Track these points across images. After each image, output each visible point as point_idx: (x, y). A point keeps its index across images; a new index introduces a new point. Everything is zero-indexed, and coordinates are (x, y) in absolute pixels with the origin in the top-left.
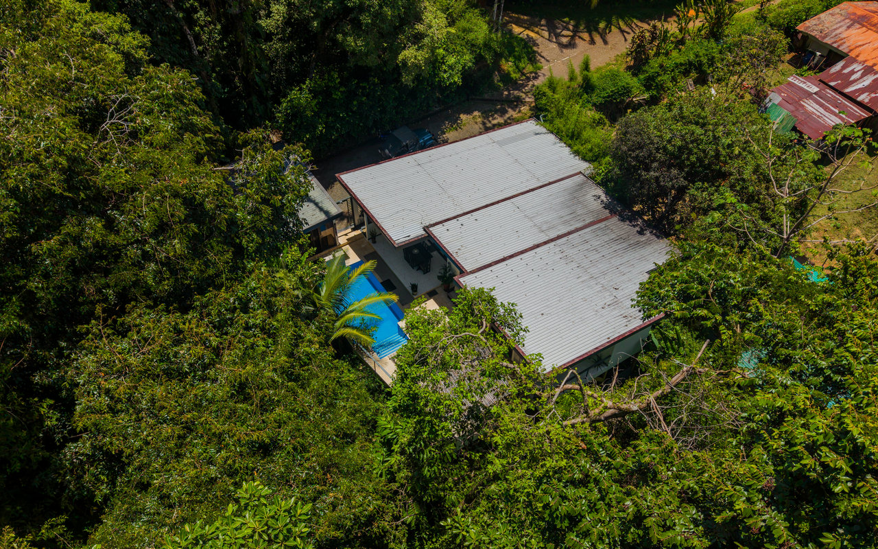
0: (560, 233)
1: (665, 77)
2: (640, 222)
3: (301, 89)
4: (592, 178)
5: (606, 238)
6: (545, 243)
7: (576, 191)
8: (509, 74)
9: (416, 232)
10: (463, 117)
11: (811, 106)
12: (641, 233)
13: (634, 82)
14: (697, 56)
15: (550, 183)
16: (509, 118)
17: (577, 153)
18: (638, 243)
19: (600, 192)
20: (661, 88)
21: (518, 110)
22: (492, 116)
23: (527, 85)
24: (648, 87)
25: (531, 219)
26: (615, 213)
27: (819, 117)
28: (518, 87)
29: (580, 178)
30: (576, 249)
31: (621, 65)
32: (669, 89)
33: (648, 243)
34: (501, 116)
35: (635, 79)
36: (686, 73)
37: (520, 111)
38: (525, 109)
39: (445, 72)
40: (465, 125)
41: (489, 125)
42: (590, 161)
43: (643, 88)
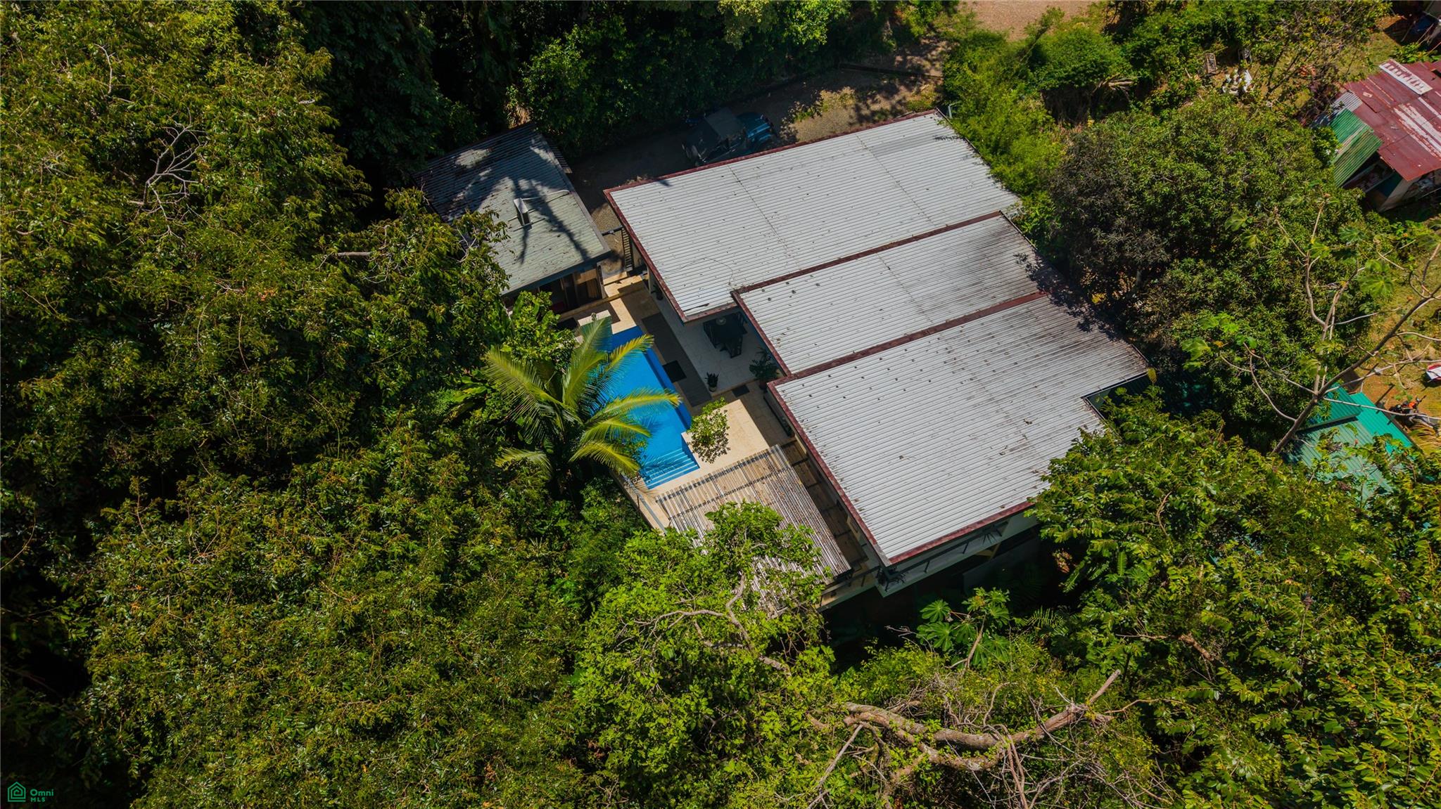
0: (951, 317)
1: (1168, 49)
2: (1085, 308)
3: (564, 41)
4: (1017, 223)
5: (1025, 333)
6: (924, 333)
7: (989, 244)
8: (907, 27)
9: (719, 298)
10: (825, 95)
11: (1411, 119)
12: (1084, 327)
13: (1114, 54)
14: (1229, 14)
15: (948, 228)
16: (899, 102)
17: (999, 177)
18: (1077, 344)
19: (1027, 249)
20: (1160, 66)
21: (915, 89)
22: (873, 97)
23: (935, 48)
24: (1137, 63)
25: (906, 289)
26: (1047, 290)
27: (1421, 138)
28: (922, 50)
29: (996, 223)
30: (973, 348)
31: (1096, 21)
32: (1173, 69)
33: (1092, 345)
34: (887, 98)
35: (1117, 49)
36: (1206, 43)
37: (918, 92)
38: (927, 89)
39: (801, 21)
40: (826, 109)
41: (865, 112)
42: (1019, 193)
43: (1130, 66)
